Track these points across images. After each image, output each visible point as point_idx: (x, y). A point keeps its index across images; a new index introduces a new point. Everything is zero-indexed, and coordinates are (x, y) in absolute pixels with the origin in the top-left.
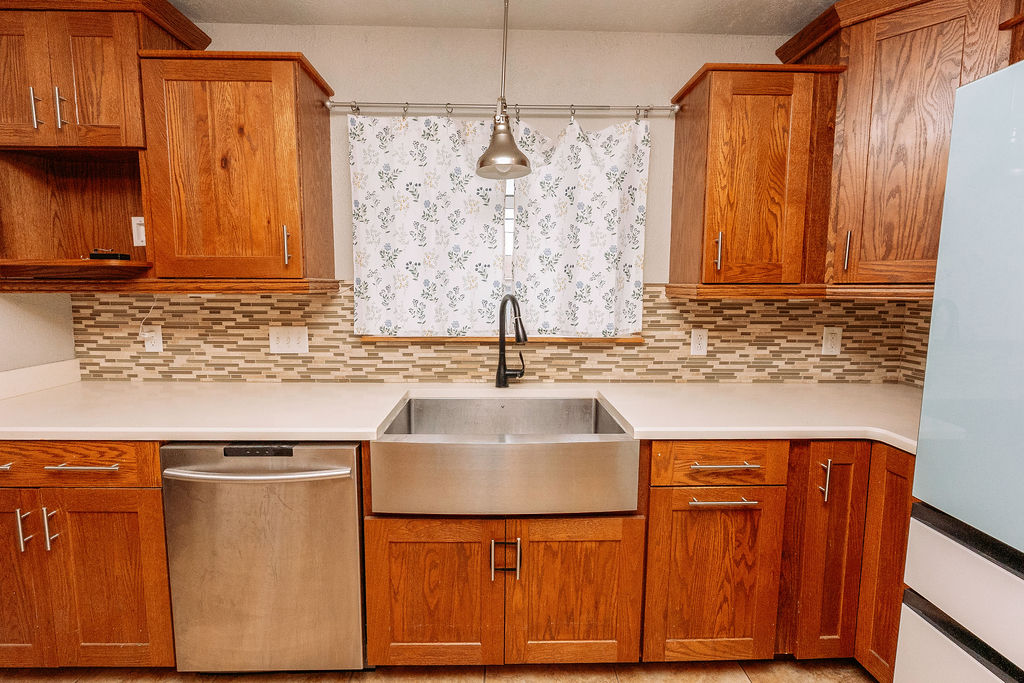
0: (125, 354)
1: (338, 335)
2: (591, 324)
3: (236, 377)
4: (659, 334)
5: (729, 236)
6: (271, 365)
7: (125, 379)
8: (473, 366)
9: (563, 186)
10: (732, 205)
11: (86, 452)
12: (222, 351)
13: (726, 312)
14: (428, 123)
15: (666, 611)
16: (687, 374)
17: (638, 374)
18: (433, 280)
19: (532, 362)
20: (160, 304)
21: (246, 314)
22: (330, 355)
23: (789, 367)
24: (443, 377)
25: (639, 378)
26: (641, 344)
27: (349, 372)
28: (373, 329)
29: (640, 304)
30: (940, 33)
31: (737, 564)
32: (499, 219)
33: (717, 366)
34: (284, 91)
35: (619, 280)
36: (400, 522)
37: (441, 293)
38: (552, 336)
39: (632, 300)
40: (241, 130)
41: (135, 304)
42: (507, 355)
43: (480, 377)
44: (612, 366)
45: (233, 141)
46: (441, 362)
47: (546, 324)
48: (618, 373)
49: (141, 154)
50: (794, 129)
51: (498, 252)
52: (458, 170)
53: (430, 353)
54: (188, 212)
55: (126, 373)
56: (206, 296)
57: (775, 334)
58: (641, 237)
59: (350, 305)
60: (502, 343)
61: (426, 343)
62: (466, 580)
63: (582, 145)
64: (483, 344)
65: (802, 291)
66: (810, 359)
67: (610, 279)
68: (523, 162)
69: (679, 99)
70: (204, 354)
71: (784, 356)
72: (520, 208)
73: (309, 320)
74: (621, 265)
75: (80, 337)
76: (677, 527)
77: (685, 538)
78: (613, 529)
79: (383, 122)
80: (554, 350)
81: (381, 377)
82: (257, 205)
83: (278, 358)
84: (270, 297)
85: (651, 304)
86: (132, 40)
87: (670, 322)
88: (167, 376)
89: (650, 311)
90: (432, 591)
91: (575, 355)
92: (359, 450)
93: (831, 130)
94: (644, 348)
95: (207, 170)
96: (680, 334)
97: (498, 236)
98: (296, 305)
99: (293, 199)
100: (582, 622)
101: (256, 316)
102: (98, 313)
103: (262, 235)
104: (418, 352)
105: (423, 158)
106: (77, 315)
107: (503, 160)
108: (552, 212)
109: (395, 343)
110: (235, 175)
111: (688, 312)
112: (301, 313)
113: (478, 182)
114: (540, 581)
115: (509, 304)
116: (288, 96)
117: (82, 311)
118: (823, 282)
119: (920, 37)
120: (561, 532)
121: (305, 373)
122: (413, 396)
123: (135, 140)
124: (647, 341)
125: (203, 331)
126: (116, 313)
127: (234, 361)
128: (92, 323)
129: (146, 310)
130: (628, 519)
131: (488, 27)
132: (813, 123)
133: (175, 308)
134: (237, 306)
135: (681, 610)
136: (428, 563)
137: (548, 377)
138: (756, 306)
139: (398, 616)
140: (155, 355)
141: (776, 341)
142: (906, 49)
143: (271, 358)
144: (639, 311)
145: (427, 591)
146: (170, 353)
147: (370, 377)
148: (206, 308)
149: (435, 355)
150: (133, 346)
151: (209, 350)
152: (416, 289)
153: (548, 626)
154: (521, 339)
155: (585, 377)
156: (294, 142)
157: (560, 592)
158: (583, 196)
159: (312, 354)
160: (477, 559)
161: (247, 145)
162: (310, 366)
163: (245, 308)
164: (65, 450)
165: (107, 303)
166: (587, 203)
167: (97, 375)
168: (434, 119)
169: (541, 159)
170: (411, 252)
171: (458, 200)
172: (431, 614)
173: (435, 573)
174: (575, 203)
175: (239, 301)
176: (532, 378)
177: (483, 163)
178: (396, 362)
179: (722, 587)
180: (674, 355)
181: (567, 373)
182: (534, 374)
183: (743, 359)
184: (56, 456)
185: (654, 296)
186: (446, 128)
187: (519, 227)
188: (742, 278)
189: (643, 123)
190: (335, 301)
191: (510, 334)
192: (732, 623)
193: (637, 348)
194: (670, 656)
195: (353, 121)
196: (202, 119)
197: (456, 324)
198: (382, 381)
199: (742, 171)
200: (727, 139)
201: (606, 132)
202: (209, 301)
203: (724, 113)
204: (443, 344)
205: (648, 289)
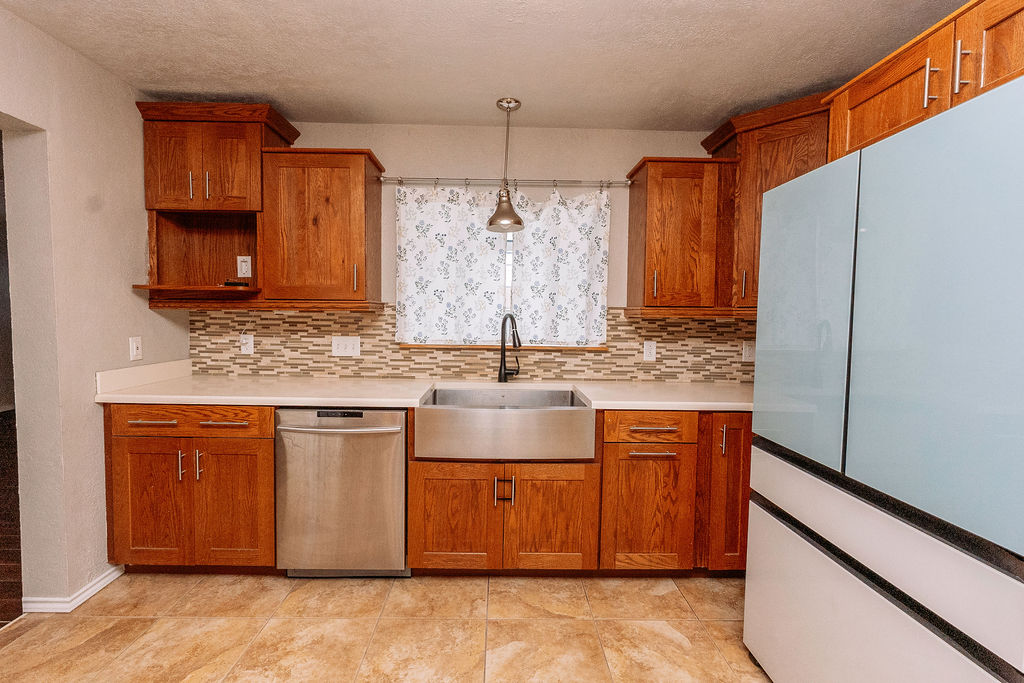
0: (226, 355)
1: (383, 343)
2: (568, 336)
3: (306, 373)
4: (620, 345)
5: (663, 273)
6: (332, 365)
7: (224, 374)
8: (481, 367)
9: (548, 236)
10: (664, 252)
11: (226, 413)
12: (296, 354)
13: (670, 329)
14: (452, 192)
15: (616, 532)
16: (641, 375)
17: (605, 374)
18: (453, 303)
19: (525, 365)
20: (254, 319)
21: (316, 327)
22: (375, 358)
23: (718, 370)
24: (459, 375)
25: (605, 377)
26: (606, 352)
27: (388, 371)
28: (409, 339)
29: (605, 322)
30: (795, 142)
31: (665, 499)
32: (502, 260)
33: (664, 369)
34: (358, 173)
35: (588, 304)
36: (433, 464)
37: (459, 312)
38: (540, 345)
39: (599, 319)
40: (327, 200)
41: (236, 319)
42: (507, 359)
43: (486, 375)
44: (585, 368)
45: (321, 208)
46: (458, 364)
47: (536, 337)
48: (590, 374)
49: (258, 215)
50: (706, 201)
51: (501, 282)
52: (473, 224)
53: (449, 357)
54: (289, 254)
55: (225, 370)
56: (287, 313)
57: (706, 345)
58: (605, 273)
59: (392, 321)
60: (503, 350)
61: (446, 350)
62: (477, 507)
63: (562, 208)
64: (488, 350)
65: (716, 312)
66: (734, 365)
67: (582, 303)
68: (519, 222)
69: (631, 176)
70: (283, 356)
71: (714, 362)
72: (517, 252)
73: (361, 332)
74: (590, 293)
75: (194, 343)
76: (623, 472)
77: (628, 480)
78: (578, 472)
79: (421, 191)
80: (541, 355)
81: (413, 375)
82: (336, 250)
83: (338, 360)
84: (333, 314)
85: (613, 323)
86: (258, 142)
87: (627, 336)
88: (255, 372)
89: (613, 328)
90: (453, 515)
92: (406, 414)
93: (733, 201)
94: (609, 355)
95: (303, 226)
96: (636, 345)
97: (501, 272)
98: (352, 320)
99: (361, 246)
100: (557, 539)
101: (323, 329)
102: (207, 326)
103: (338, 271)
104: (441, 356)
105: (448, 216)
106: (192, 326)
107: (505, 222)
108: (541, 255)
109: (423, 349)
110: (321, 229)
111: (641, 328)
112: (356, 326)
113: (486, 233)
114: (528, 509)
115: (509, 320)
116: (361, 178)
117: (197, 323)
118: (731, 306)
119: (783, 144)
120: (543, 473)
121: (357, 370)
122: (437, 387)
123: (255, 206)
124: (610, 349)
125: (284, 339)
126: (222, 326)
127: (305, 362)
128: (203, 332)
129: (243, 323)
130: (589, 465)
131: (495, 126)
132: (719, 196)
133: (264, 322)
134: (309, 321)
135: (627, 531)
136: (451, 494)
137: (537, 376)
138: (692, 325)
139: (429, 532)
140: (247, 356)
141: (708, 351)
142: (776, 150)
143: (332, 359)
144: (604, 327)
145: (450, 516)
146: (258, 356)
147: (405, 375)
148: (287, 322)
149: (453, 358)
150: (233, 349)
151: (288, 353)
152: (441, 309)
153: (534, 542)
154: (517, 346)
155: (565, 376)
156: (363, 208)
157: (542, 517)
158: (562, 244)
159: (363, 357)
160: (485, 492)
161: (331, 210)
162: (361, 365)
163: (315, 323)
164: (212, 412)
165: (215, 318)
166: (565, 248)
167: (204, 371)
168: (456, 189)
169: (532, 217)
170: (439, 282)
171: (472, 246)
172: (452, 532)
173: (455, 501)
174: (557, 249)
175: (310, 317)
176: (524, 376)
177: (491, 222)
178: (424, 363)
179: (655, 515)
180: (631, 361)
181: (551, 373)
182: (526, 374)
183: (683, 364)
184: (205, 415)
185: (616, 317)
186: (465, 195)
187: (517, 266)
188: (673, 303)
189: (605, 193)
190: (381, 318)
191: (509, 344)
192: (663, 542)
193: (603, 355)
194: (620, 565)
195: (399, 191)
196: (302, 193)
197: (469, 335)
198: (414, 378)
199: (670, 229)
200: (659, 206)
201: (579, 199)
202: (289, 317)
203: (656, 190)
204: (459, 349)
205: (611, 311)
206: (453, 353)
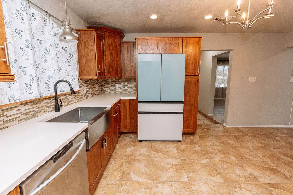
8: (43, 108)
17: (78, 100)
24: (34, 115)
33: (87, 95)
38: (64, 92)
43: (46, 111)
44: (74, 99)
46: (33, 110)
53: (28, 107)
57: (92, 86)
60: (56, 96)
61: (26, 103)
66: (95, 91)
81: (7, 125)
87: (81, 86)
91: (67, 97)
104: (23, 108)
111: (83, 83)
141: (92, 88)
149: (30, 107)
155: (69, 103)
178: (14, 115)
180: (82, 94)
181: (66, 103)
198: (7, 127)
204: (33, 101)
206: (29, 104)
